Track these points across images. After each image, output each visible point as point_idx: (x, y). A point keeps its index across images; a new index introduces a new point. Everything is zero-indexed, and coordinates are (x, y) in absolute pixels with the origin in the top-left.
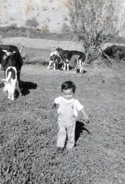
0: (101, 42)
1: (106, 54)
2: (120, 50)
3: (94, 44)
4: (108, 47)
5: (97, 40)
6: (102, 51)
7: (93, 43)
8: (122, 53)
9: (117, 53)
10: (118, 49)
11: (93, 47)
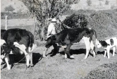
0: (58, 11)
1: (66, 25)
2: (81, 19)
3: (50, 15)
4: (67, 17)
5: (52, 9)
6: (61, 22)
7: (48, 14)
8: (83, 21)
9: (78, 23)
10: (78, 18)
11: (49, 19)
